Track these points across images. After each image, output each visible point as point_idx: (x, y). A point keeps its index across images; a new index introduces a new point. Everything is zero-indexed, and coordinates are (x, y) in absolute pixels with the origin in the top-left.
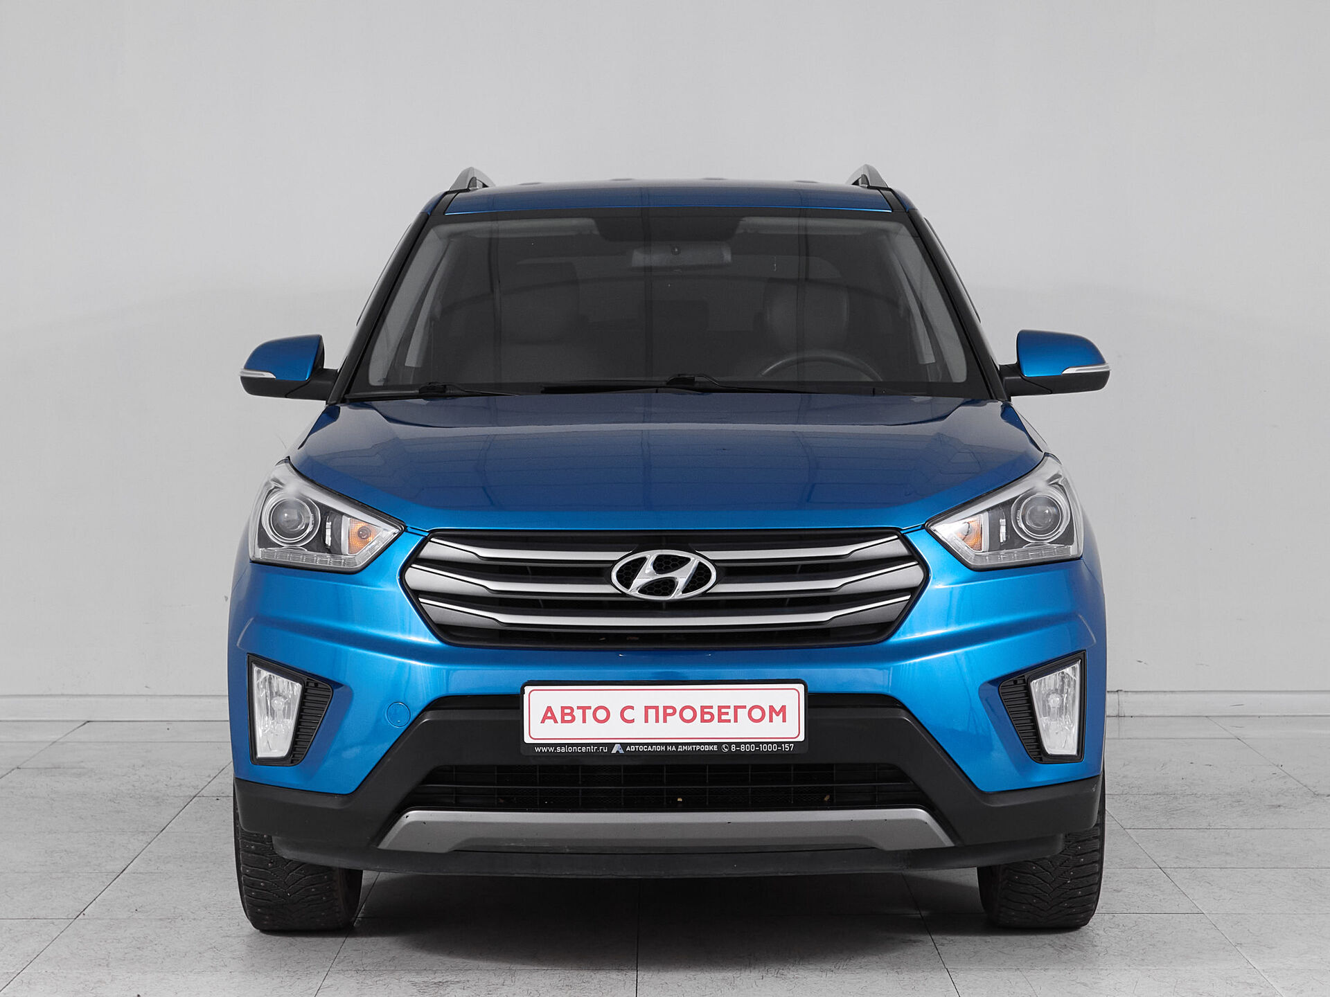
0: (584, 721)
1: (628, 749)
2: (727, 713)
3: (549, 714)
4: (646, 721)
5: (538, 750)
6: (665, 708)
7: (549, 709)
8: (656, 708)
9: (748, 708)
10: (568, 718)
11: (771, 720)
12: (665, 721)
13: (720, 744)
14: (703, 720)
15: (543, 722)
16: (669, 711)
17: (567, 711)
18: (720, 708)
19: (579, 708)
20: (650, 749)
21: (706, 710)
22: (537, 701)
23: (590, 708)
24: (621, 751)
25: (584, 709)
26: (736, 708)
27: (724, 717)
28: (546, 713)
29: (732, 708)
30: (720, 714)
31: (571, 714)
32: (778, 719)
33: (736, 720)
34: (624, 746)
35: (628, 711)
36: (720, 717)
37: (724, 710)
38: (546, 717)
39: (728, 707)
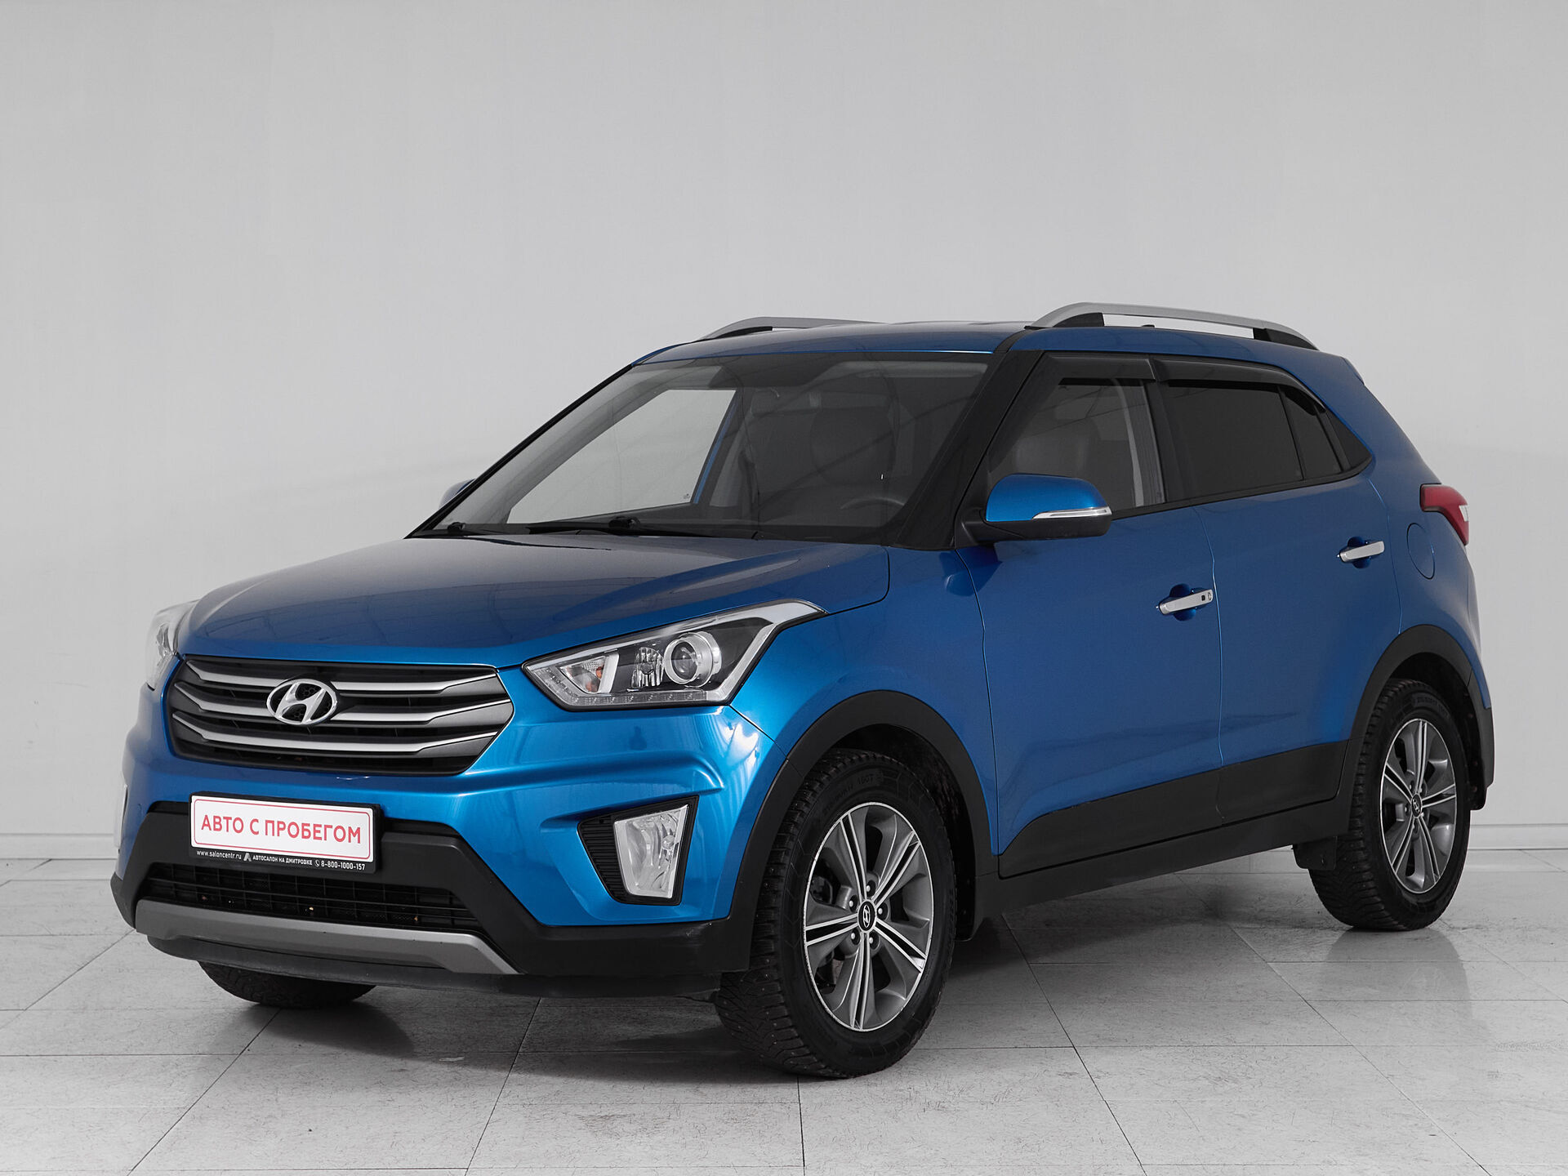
0: (227, 831)
1: (255, 858)
2: (319, 832)
4: (266, 834)
5: (198, 853)
6: (279, 823)
7: (206, 817)
8: (273, 822)
9: (334, 828)
10: (218, 826)
11: (350, 841)
12: (278, 834)
13: (313, 859)
14: (304, 837)
15: (202, 829)
16: (281, 826)
17: (217, 820)
18: (315, 826)
19: (224, 818)
20: (268, 859)
21: (305, 827)
22: (202, 808)
24: (250, 860)
25: (228, 819)
26: (326, 827)
27: (317, 835)
28: (204, 821)
29: (323, 826)
30: (315, 831)
31: (219, 823)
32: (354, 839)
33: (325, 839)
34: (252, 854)
35: (255, 823)
36: (314, 835)
37: (317, 829)
38: (204, 825)
39: (320, 826)
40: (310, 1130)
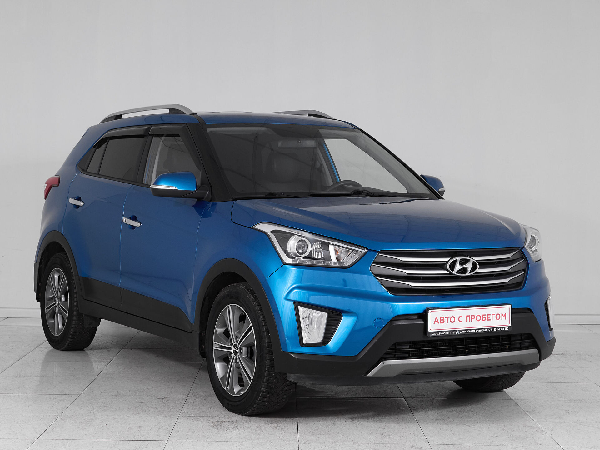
0: (447, 322)
1: (461, 332)
2: (489, 317)
3: (436, 321)
4: (466, 321)
5: (433, 334)
6: (472, 316)
7: (436, 318)
8: (469, 316)
9: (496, 315)
11: (502, 319)
12: (472, 321)
13: (488, 329)
14: (483, 320)
15: (434, 323)
16: (473, 317)
17: (442, 319)
18: (488, 315)
19: (446, 317)
20: (467, 332)
21: (484, 316)
22: (433, 315)
23: (449, 317)
24: (459, 333)
25: (447, 318)
26: (492, 315)
27: (489, 319)
28: (435, 320)
29: (491, 315)
30: (488, 317)
31: (443, 320)
32: (504, 318)
33: (492, 320)
34: (460, 331)
35: (461, 318)
36: (488, 319)
37: (489, 316)
38: (435, 322)
39: (490, 315)
40: (106, 425)
